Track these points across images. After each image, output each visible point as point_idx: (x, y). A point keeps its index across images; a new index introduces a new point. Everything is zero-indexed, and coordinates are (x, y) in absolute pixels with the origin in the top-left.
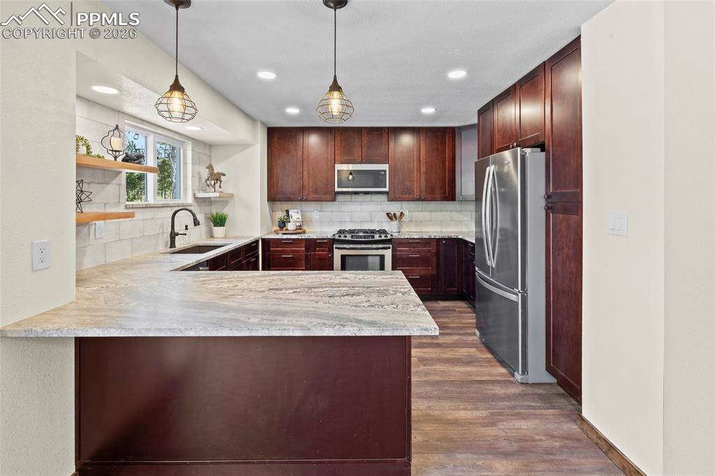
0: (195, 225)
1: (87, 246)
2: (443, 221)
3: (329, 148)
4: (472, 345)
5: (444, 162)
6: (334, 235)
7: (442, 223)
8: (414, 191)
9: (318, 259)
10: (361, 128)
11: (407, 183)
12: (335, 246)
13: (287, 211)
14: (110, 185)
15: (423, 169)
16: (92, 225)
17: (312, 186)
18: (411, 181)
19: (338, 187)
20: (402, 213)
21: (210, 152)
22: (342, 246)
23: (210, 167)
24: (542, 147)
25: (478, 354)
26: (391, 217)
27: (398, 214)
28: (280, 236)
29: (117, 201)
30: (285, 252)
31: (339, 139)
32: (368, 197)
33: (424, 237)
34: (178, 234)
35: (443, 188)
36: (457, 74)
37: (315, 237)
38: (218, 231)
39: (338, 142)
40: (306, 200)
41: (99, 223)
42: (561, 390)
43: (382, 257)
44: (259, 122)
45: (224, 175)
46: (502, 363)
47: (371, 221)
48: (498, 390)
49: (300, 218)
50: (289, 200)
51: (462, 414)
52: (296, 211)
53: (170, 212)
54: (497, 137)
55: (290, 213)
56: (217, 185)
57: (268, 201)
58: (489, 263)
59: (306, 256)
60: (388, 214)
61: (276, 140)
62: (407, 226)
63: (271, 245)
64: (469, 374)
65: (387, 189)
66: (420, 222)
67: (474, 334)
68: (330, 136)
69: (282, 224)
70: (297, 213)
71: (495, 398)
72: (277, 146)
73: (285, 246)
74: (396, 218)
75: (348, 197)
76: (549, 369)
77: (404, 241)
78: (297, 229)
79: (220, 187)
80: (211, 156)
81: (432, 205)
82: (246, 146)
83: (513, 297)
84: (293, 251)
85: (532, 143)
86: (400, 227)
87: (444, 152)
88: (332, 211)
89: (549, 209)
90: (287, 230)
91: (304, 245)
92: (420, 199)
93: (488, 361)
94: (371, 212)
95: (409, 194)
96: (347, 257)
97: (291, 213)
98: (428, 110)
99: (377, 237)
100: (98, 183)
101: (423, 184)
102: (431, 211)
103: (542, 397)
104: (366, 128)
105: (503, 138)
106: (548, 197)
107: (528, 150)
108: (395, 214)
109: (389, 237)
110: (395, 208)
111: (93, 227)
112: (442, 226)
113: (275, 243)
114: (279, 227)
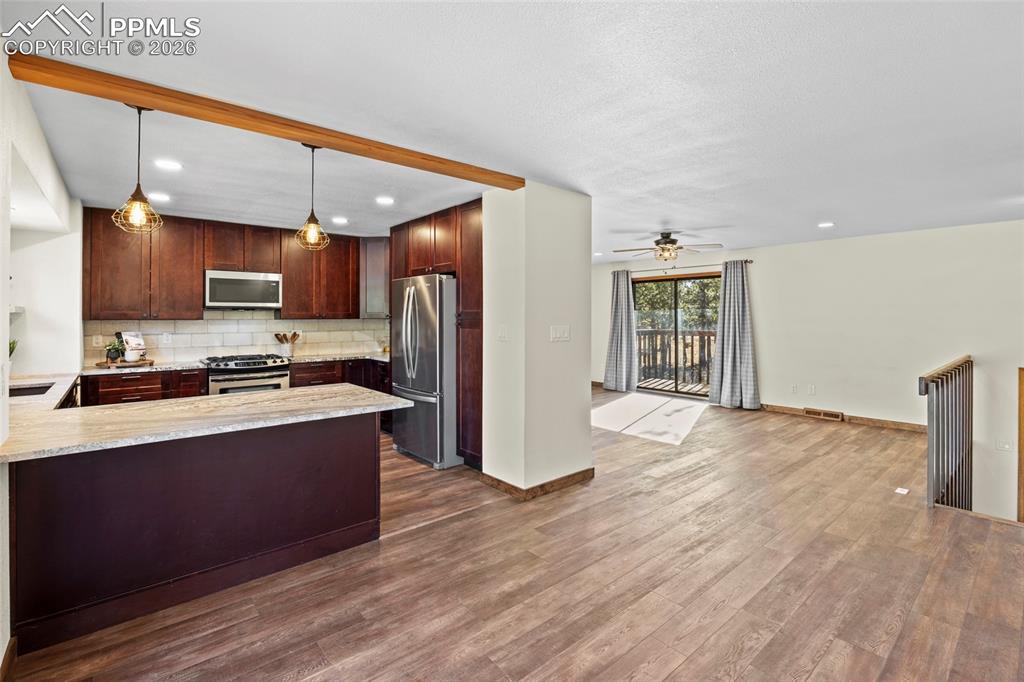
2: (342, 342)
3: (195, 248)
4: (392, 457)
5: (347, 275)
7: (342, 344)
8: (312, 308)
10: (244, 226)
11: (303, 298)
12: (210, 378)
13: (119, 335)
15: (324, 282)
17: (167, 298)
18: (308, 296)
19: (210, 301)
20: (294, 333)
22: (220, 378)
24: (453, 274)
25: (400, 461)
26: (281, 339)
27: (289, 335)
28: (113, 371)
30: (127, 394)
31: (211, 236)
32: (248, 314)
33: (329, 359)
35: (346, 303)
36: (385, 201)
37: (179, 369)
39: (209, 241)
40: (156, 318)
42: (467, 467)
46: (422, 461)
47: (252, 345)
48: (423, 478)
49: (143, 343)
50: (124, 317)
51: (401, 497)
52: (135, 334)
54: (412, 259)
58: (409, 376)
59: (165, 396)
60: (276, 335)
62: (301, 349)
63: (100, 384)
64: (396, 474)
65: (279, 305)
66: (318, 344)
67: (392, 449)
68: (196, 231)
69: (114, 354)
70: (137, 336)
71: (422, 482)
72: (102, 237)
73: (127, 384)
74: (287, 340)
75: (218, 314)
76: (460, 453)
77: (304, 366)
78: (141, 359)
81: (332, 323)
83: (433, 400)
84: (140, 391)
85: (446, 271)
86: (293, 351)
87: (347, 264)
88: (193, 334)
89: (459, 325)
90: (125, 361)
91: (160, 381)
93: (411, 463)
94: (252, 333)
95: (306, 311)
97: (125, 337)
98: (340, 220)
99: (270, 363)
101: (323, 300)
102: (329, 331)
103: (455, 474)
104: (250, 226)
105: (418, 260)
106: (458, 315)
107: (444, 277)
108: (285, 335)
109: (286, 362)
110: (285, 327)
112: (342, 347)
113: (108, 382)
114: (109, 358)
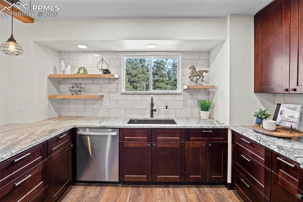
1: (100, 108)
13: (279, 105)
14: (111, 85)
23: (193, 68)
29: (116, 91)
30: (246, 152)
38: (204, 114)
45: (207, 72)
52: (293, 106)
57: (255, 92)
63: (235, 138)
69: (260, 120)
73: (246, 145)
79: (203, 81)
84: (252, 155)
100: (106, 84)
111: (103, 101)
114: (257, 123)
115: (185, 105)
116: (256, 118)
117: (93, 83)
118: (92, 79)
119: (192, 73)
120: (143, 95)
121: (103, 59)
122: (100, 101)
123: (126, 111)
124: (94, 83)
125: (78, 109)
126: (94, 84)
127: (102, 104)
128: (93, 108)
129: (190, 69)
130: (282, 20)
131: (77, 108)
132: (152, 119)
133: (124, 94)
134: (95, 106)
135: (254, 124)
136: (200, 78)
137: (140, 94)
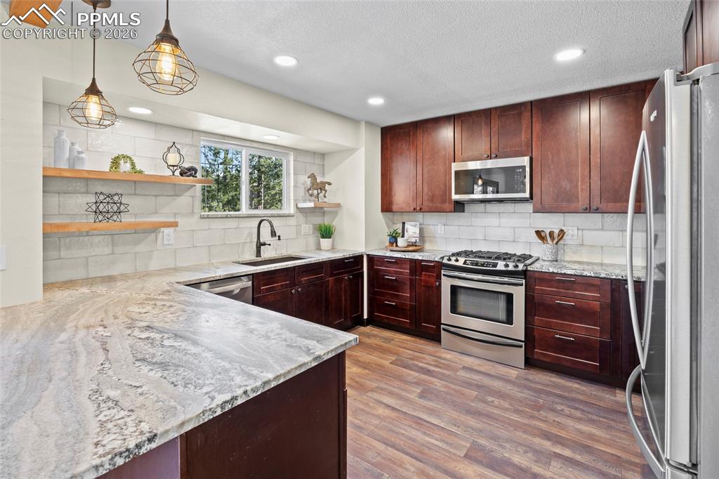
0: (272, 236)
1: (153, 251)
3: (448, 143)
6: (443, 258)
8: (577, 198)
9: (425, 286)
10: (490, 109)
11: (565, 184)
12: (443, 272)
13: (404, 223)
14: (182, 198)
16: (159, 232)
17: (427, 193)
18: (571, 182)
19: (456, 194)
20: (562, 231)
21: (324, 162)
22: (452, 274)
23: (313, 177)
26: (543, 236)
27: (555, 232)
29: (191, 211)
30: (389, 273)
31: (460, 129)
32: (509, 206)
34: (264, 244)
37: (420, 258)
38: (325, 243)
39: (458, 134)
41: (166, 231)
43: (509, 297)
44: (364, 123)
45: (329, 184)
47: (514, 241)
49: (418, 233)
50: (402, 210)
52: (413, 223)
53: (255, 222)
55: (406, 226)
56: (321, 195)
57: (382, 211)
59: (411, 281)
60: (538, 233)
61: (389, 140)
62: (575, 253)
69: (394, 239)
70: (415, 226)
72: (389, 148)
73: (389, 265)
74: (553, 238)
75: (480, 207)
77: (547, 277)
78: (408, 246)
79: (325, 197)
80: (323, 166)
82: (351, 151)
84: (396, 272)
88: (459, 226)
90: (398, 246)
91: (408, 266)
92: (588, 210)
95: (569, 201)
96: (459, 290)
98: (569, 55)
99: (501, 266)
100: (167, 196)
104: (496, 109)
108: (549, 233)
111: (161, 234)
114: (390, 242)
115: (298, 233)
116: (388, 238)
117: (135, 194)
118: (133, 184)
119: (313, 184)
120: (240, 219)
121: (174, 143)
122: (153, 235)
123: (209, 251)
124: (137, 192)
125: (90, 259)
126: (138, 195)
127: (158, 242)
128: (135, 253)
129: (309, 177)
130: (410, 145)
131: (87, 258)
132: (259, 259)
133: (208, 218)
134: (141, 248)
135: (388, 244)
136: (321, 192)
137: (236, 217)
